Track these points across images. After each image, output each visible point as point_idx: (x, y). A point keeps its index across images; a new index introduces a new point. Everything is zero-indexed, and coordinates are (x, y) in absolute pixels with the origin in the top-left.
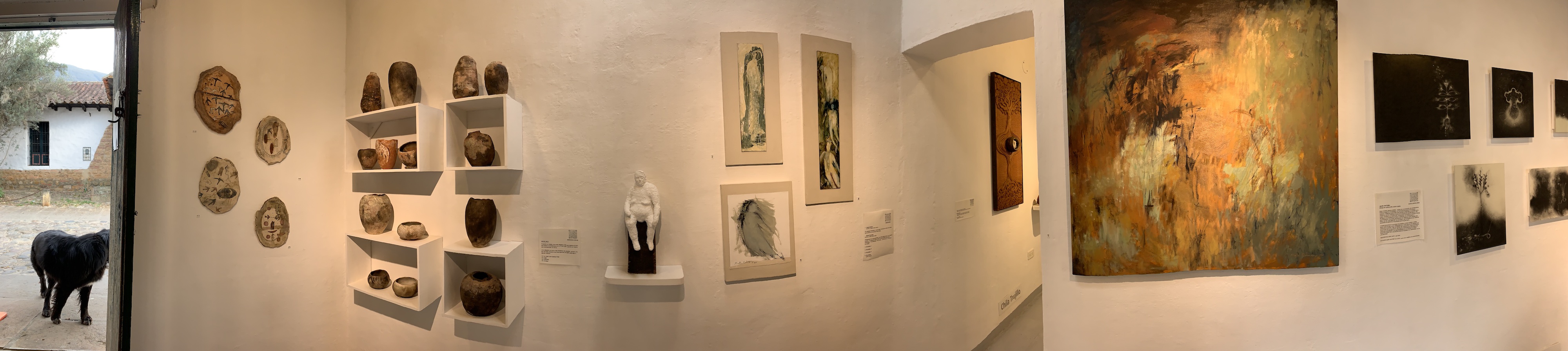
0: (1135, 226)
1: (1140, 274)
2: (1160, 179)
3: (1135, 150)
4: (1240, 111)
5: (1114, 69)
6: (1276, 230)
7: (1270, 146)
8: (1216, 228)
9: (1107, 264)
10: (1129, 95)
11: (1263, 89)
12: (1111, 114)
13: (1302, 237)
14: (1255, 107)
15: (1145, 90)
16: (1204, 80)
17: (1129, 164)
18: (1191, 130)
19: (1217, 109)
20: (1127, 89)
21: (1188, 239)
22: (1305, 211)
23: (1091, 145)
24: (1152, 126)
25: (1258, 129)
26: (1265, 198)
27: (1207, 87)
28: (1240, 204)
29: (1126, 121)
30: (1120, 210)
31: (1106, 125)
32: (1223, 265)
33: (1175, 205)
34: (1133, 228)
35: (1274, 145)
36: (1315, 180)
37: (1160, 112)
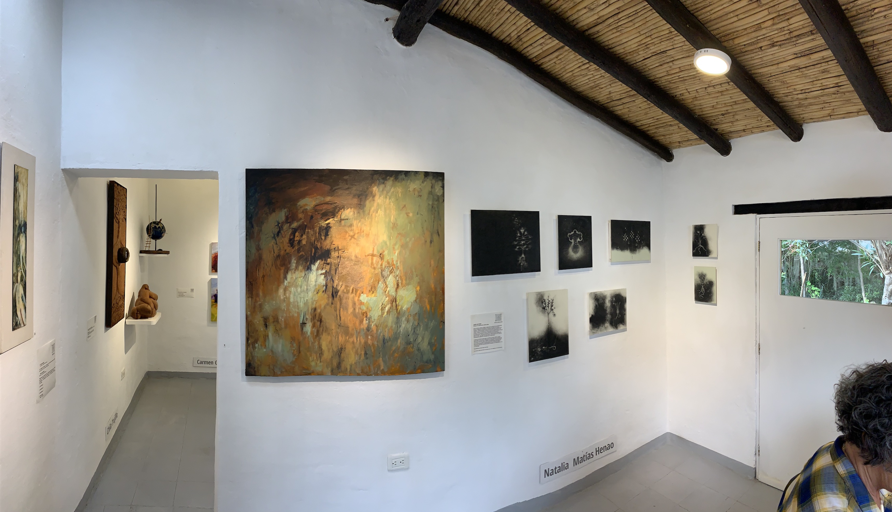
0: (293, 339)
1: (296, 375)
2: (312, 303)
3: (295, 281)
4: (373, 255)
5: (280, 222)
6: (399, 345)
7: (395, 281)
8: (353, 342)
10: (291, 242)
11: (390, 239)
12: (277, 254)
13: (419, 350)
14: (384, 252)
15: (304, 237)
16: (348, 231)
17: (290, 292)
18: (337, 267)
19: (356, 252)
20: (290, 236)
21: (331, 350)
22: (421, 330)
23: (263, 276)
24: (308, 264)
25: (386, 269)
26: (391, 321)
27: (349, 236)
28: (372, 326)
29: (289, 259)
30: (283, 326)
31: (273, 262)
32: (358, 372)
33: (322, 324)
34: (292, 340)
35: (398, 281)
36: (428, 307)
37: (315, 254)
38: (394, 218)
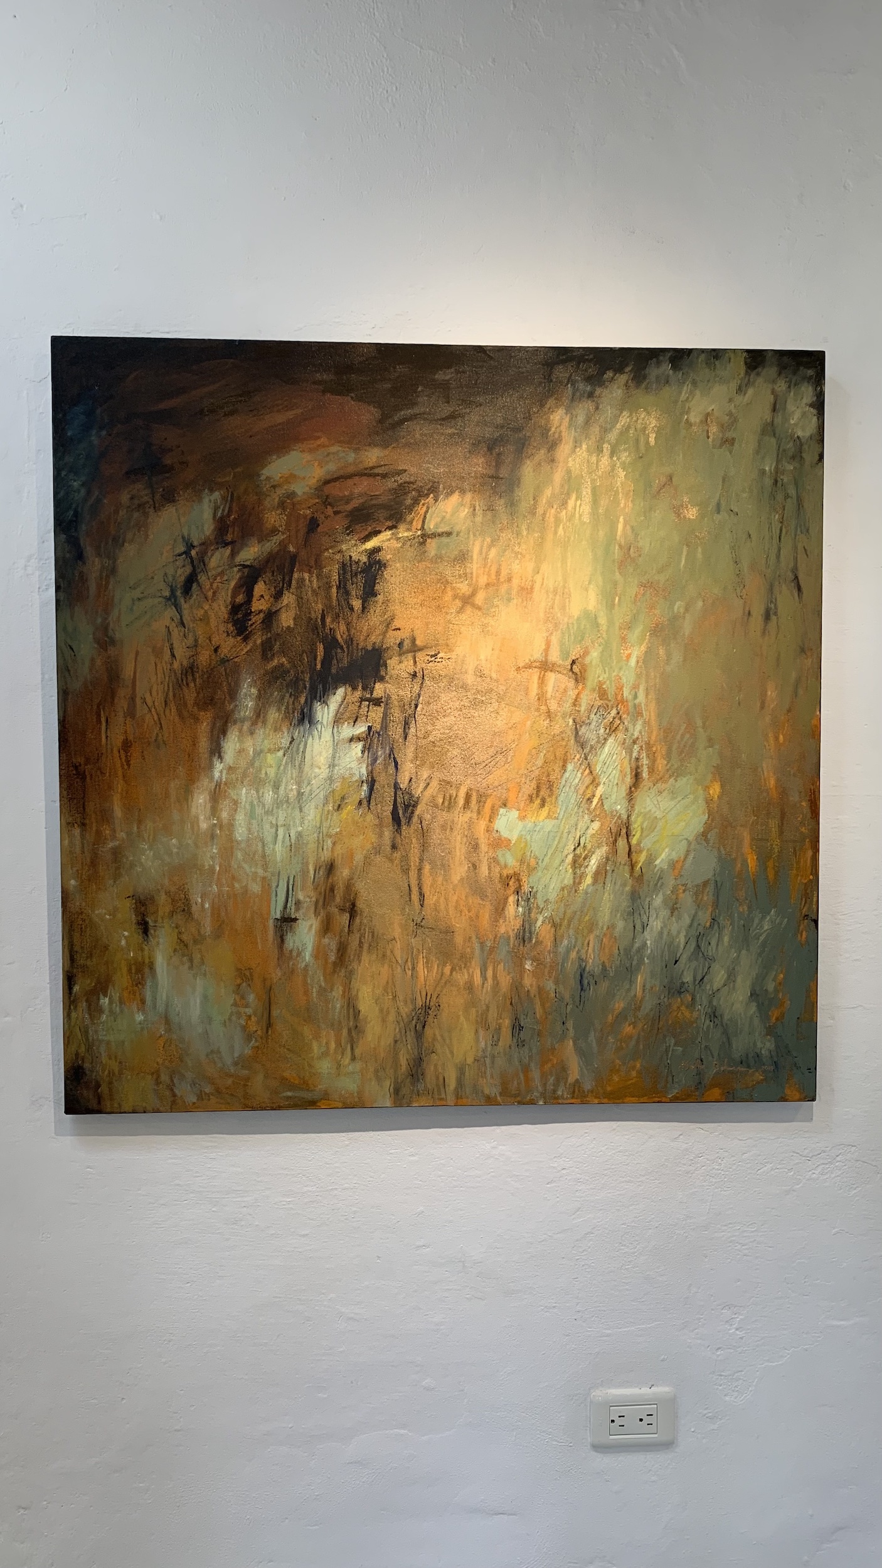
0: (244, 975)
1: (253, 1109)
2: (320, 844)
3: (252, 764)
4: (545, 666)
5: (195, 543)
6: (639, 993)
7: (626, 762)
8: (470, 987)
9: (164, 1078)
10: (240, 618)
11: (611, 606)
12: (185, 663)
13: (714, 1015)
14: (586, 653)
15: (285, 602)
16: (450, 579)
17: (236, 803)
18: (410, 712)
19: (482, 657)
20: (234, 596)
21: (392, 1017)
22: (723, 944)
23: (127, 745)
24: (302, 700)
25: (592, 716)
26: (609, 906)
28: (539, 923)
29: (229, 684)
30: (208, 928)
31: (171, 694)
32: (487, 1091)
33: (358, 920)
34: (239, 981)
35: (637, 759)
36: (752, 861)
37: (326, 661)
38: (628, 527)
